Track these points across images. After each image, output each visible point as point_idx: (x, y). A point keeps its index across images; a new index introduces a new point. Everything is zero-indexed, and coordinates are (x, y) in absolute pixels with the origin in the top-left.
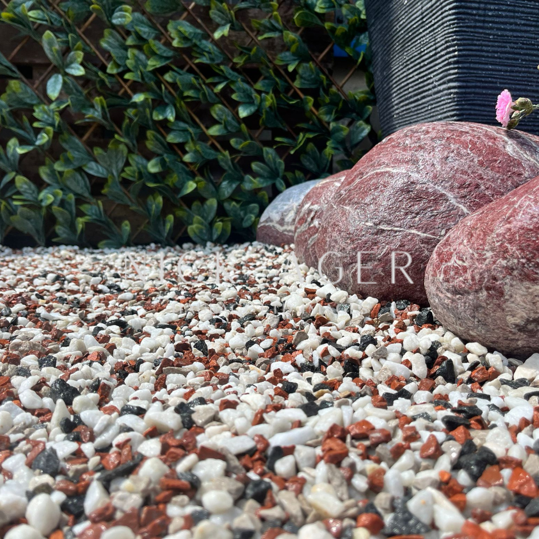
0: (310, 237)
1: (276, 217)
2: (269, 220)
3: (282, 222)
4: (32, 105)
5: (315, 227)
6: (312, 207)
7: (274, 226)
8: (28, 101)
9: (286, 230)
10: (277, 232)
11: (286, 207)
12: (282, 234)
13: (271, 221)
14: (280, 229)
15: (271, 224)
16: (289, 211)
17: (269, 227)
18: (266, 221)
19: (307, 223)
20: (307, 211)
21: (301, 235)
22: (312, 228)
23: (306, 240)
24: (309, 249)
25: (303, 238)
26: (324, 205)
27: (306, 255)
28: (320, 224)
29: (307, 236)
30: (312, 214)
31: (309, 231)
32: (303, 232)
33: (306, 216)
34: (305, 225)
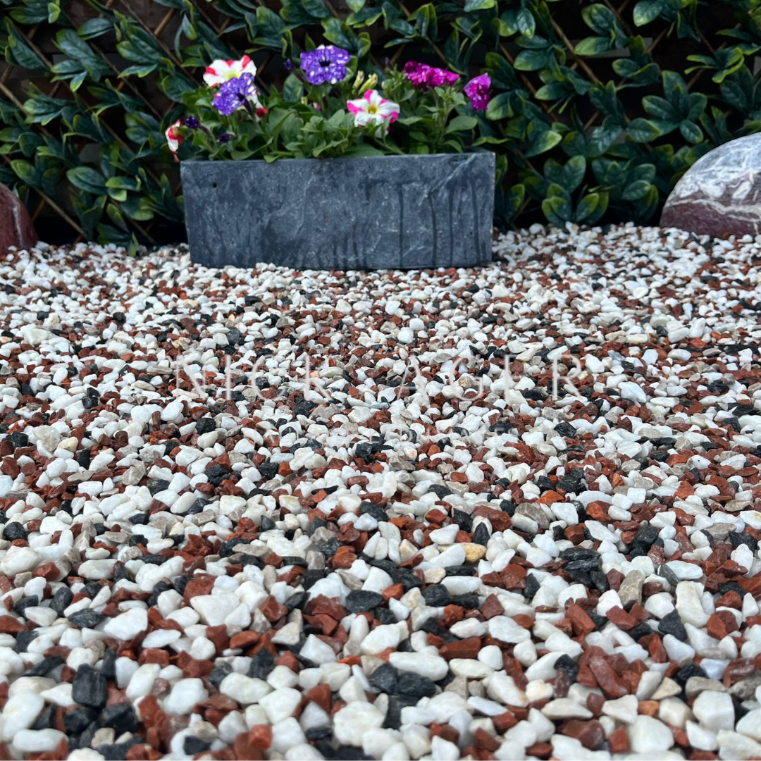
1: (713, 190)
2: (700, 194)
3: (726, 199)
4: (320, 19)
7: (709, 206)
8: (315, 14)
9: (733, 212)
10: (716, 214)
11: (733, 177)
12: (725, 218)
13: (705, 197)
14: (722, 209)
15: (704, 202)
16: (739, 182)
17: (700, 206)
18: (694, 196)
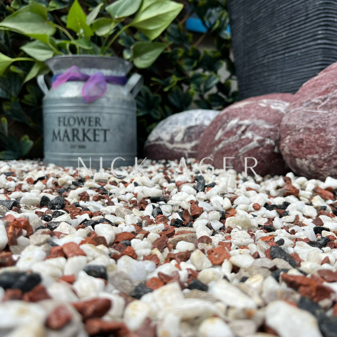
0: (241, 147)
1: (166, 137)
2: (159, 139)
5: (248, 138)
6: (241, 122)
7: (164, 145)
9: (175, 148)
11: (174, 130)
13: (162, 140)
14: (170, 146)
15: (161, 143)
16: (177, 132)
18: (157, 140)
19: (237, 136)
20: (235, 126)
21: (229, 146)
22: (244, 139)
23: (237, 149)
24: (239, 157)
25: (232, 148)
26: (255, 121)
27: (235, 162)
28: (253, 136)
29: (238, 146)
30: (243, 128)
31: (240, 142)
32: (232, 143)
33: (235, 130)
34: (234, 137)
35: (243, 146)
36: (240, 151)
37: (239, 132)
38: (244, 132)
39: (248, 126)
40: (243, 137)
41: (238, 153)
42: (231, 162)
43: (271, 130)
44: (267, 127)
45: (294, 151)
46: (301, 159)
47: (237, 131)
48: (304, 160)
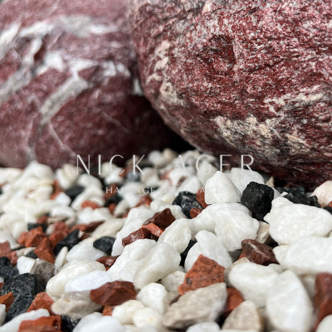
0: (42, 100)
5: (53, 71)
6: (25, 32)
19: (24, 70)
20: (14, 45)
21: (11, 102)
22: (45, 74)
23: (33, 108)
24: (46, 126)
25: (19, 106)
26: (63, 19)
27: (38, 144)
28: (65, 61)
29: (32, 97)
30: (35, 46)
31: (36, 85)
32: (18, 92)
33: (15, 55)
34: (18, 75)
35: (47, 94)
36: (44, 109)
37: (28, 59)
38: (39, 57)
39: (46, 39)
40: (42, 70)
41: (40, 116)
42: (30, 145)
43: (110, 37)
44: (99, 30)
45: (198, 93)
46: (238, 116)
47: (22, 56)
48: (252, 120)
